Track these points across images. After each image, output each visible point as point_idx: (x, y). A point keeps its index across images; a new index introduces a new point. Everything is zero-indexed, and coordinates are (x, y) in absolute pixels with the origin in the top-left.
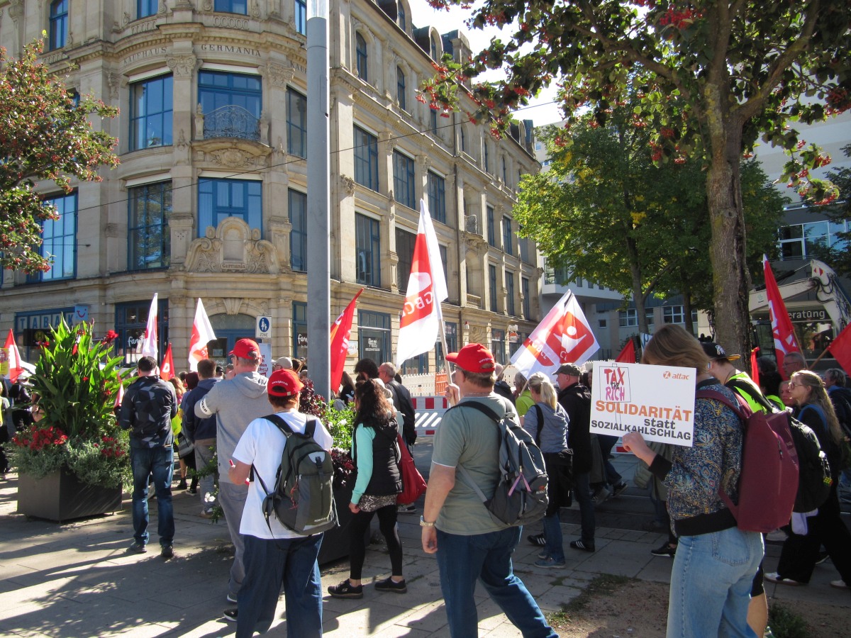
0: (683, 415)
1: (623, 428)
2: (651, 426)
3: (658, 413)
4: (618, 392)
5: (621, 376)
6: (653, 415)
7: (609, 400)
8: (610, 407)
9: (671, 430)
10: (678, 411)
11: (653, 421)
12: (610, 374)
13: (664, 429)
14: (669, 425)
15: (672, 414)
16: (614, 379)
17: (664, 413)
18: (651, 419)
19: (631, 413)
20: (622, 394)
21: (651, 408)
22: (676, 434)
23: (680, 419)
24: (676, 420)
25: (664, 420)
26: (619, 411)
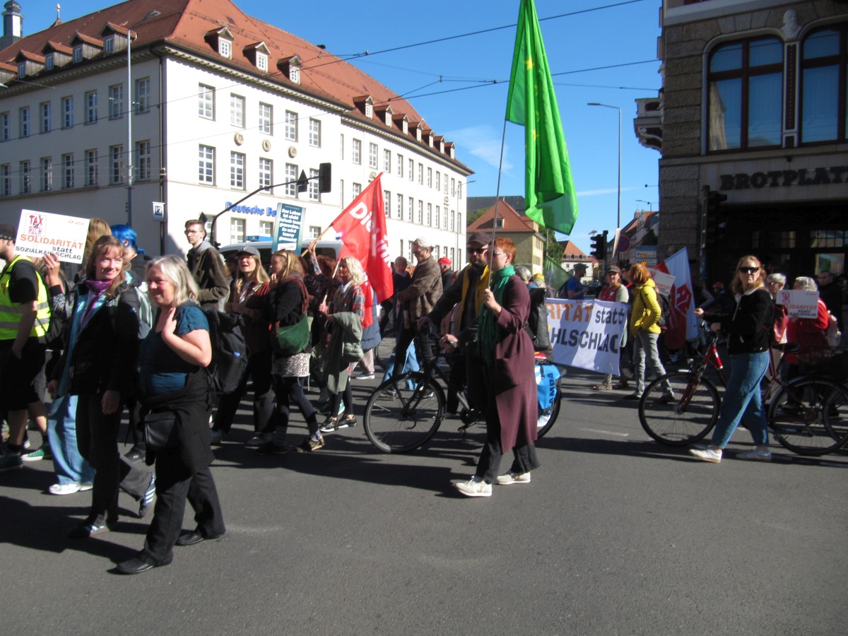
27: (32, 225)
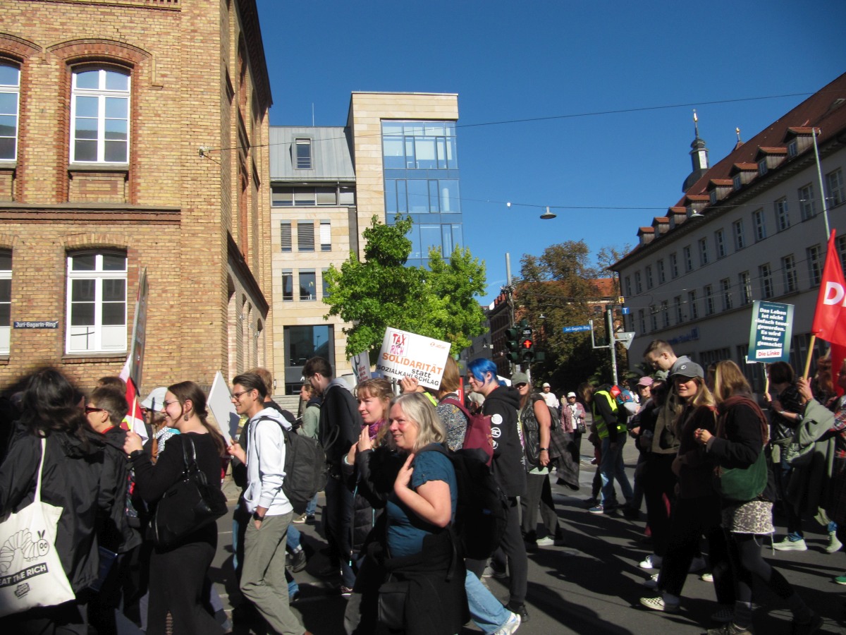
0: (437, 370)
1: (397, 372)
2: (415, 374)
3: (422, 366)
4: (399, 349)
5: (403, 340)
6: (418, 367)
7: (392, 354)
8: (392, 358)
9: (427, 378)
10: (434, 367)
11: (418, 371)
12: (397, 338)
13: (423, 377)
14: (427, 375)
15: (430, 368)
16: (398, 341)
17: (426, 367)
18: (416, 369)
19: (404, 364)
20: (401, 351)
21: (418, 363)
22: (430, 381)
23: (434, 372)
24: (432, 373)
25: (424, 371)
26: (397, 361)
27: (395, 344)
